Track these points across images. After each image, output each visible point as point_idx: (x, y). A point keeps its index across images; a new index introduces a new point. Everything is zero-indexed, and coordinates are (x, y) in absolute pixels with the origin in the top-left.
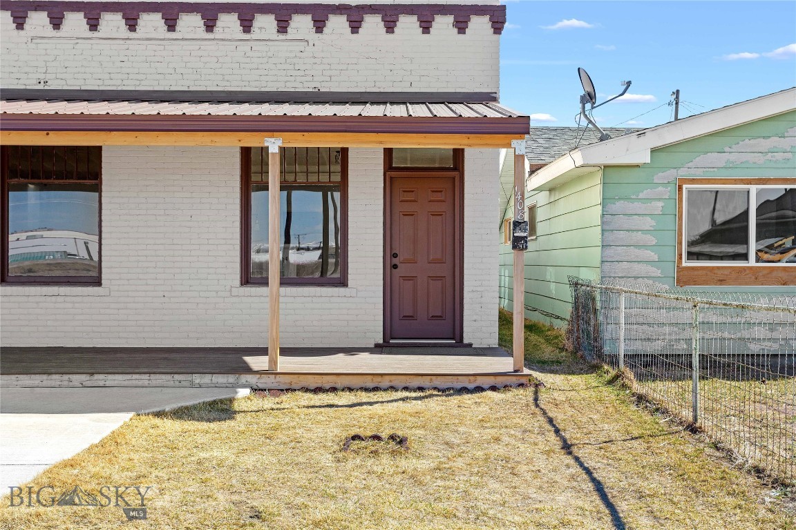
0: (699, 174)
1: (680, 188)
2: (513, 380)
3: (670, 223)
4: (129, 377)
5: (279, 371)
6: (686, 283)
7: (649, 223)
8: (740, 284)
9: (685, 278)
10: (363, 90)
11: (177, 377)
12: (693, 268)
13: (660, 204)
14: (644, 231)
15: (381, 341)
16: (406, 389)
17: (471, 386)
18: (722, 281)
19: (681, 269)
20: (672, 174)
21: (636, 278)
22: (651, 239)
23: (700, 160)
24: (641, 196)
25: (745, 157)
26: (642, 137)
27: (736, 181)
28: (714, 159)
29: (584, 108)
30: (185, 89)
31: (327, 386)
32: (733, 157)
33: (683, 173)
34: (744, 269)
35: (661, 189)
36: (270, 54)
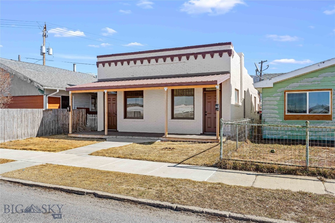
0: (291, 89)
1: (285, 93)
2: (216, 141)
3: (282, 103)
4: (139, 137)
5: (167, 137)
6: (287, 119)
7: (276, 103)
8: (304, 120)
9: (286, 118)
10: (198, 73)
11: (147, 137)
12: (289, 115)
13: (279, 98)
14: (274, 105)
15: (202, 133)
16: (192, 142)
17: (206, 142)
18: (298, 119)
19: (285, 115)
20: (283, 89)
21: (272, 118)
22: (276, 107)
23: (291, 85)
24: (273, 96)
25: (304, 84)
26: (271, 80)
27: (302, 91)
28: (295, 84)
29: (256, 73)
30: (160, 75)
31: (176, 140)
32: (301, 84)
33: (286, 89)
34: (305, 115)
35: (279, 93)
36: (177, 66)
